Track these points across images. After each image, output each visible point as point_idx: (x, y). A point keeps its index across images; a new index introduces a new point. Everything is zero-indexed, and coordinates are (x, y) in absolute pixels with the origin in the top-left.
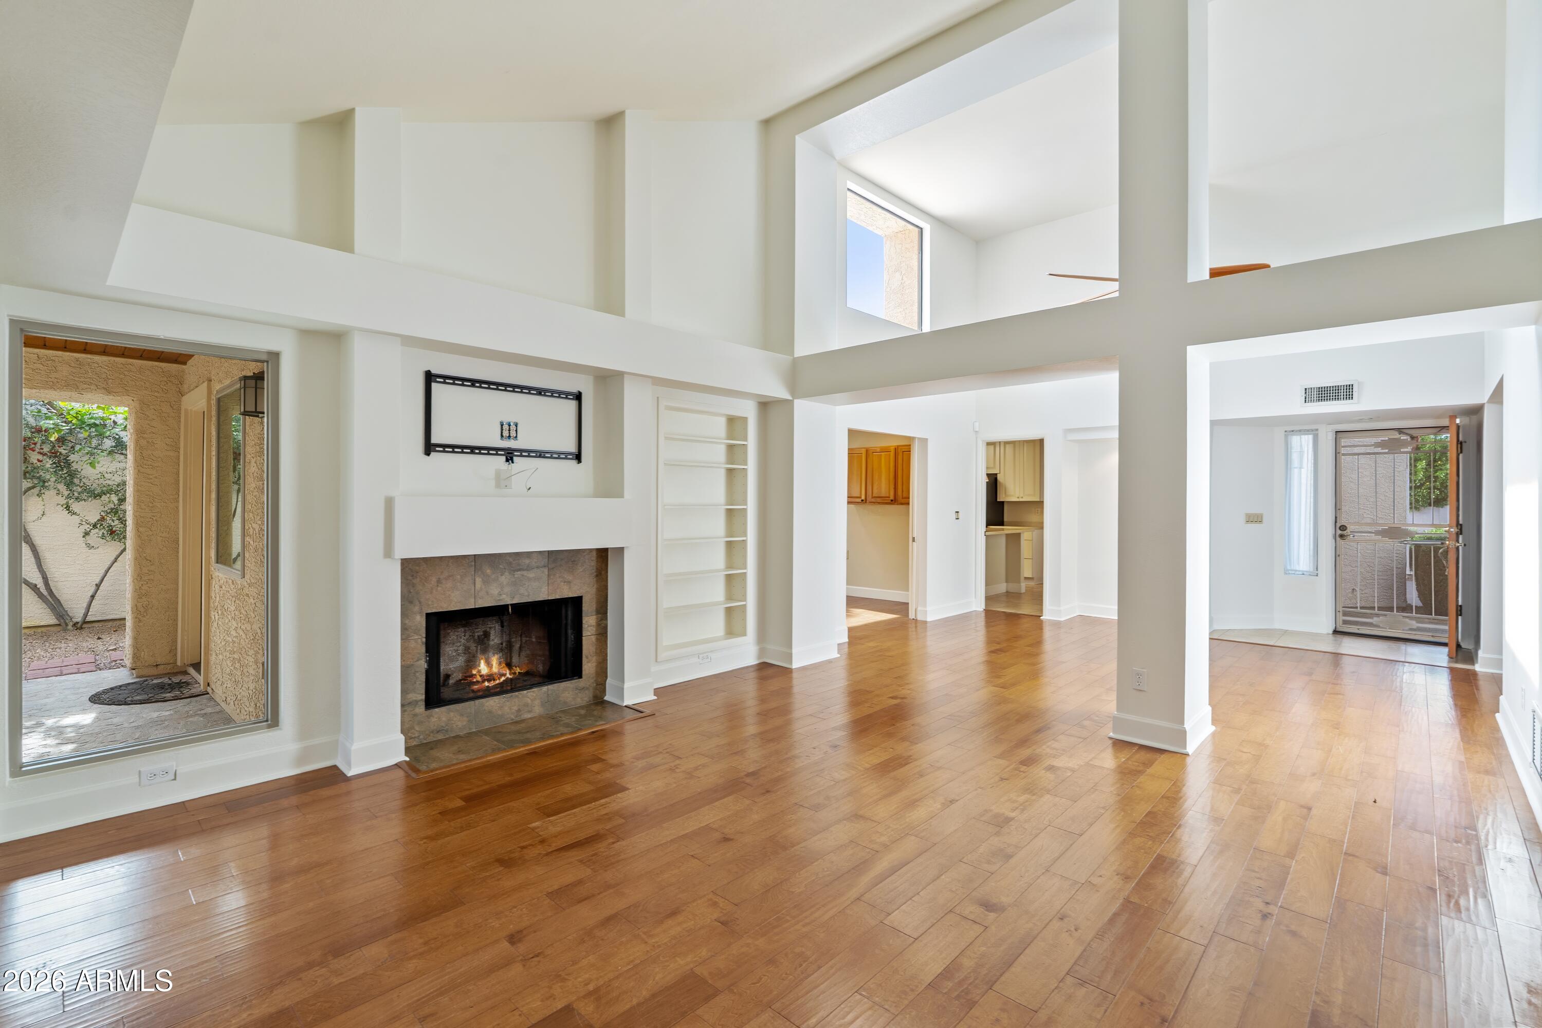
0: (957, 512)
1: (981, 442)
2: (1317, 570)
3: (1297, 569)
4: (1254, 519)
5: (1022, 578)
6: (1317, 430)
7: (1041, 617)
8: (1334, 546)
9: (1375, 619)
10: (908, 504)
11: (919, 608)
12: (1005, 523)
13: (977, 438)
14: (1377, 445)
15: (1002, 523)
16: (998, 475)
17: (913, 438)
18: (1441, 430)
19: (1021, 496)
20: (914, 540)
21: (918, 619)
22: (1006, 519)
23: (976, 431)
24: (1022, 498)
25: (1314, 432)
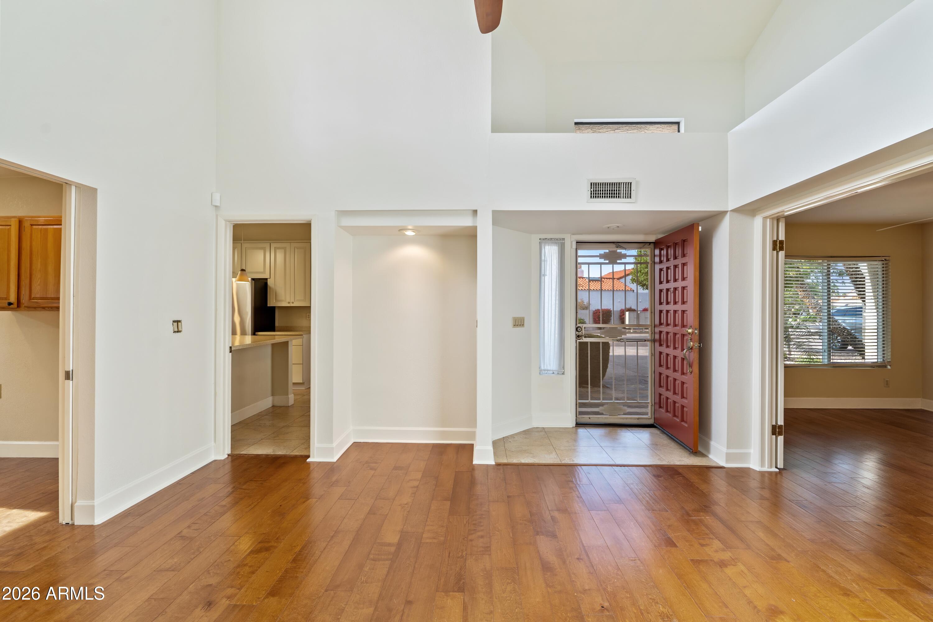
0: (178, 322)
1: (223, 222)
2: (564, 369)
3: (549, 369)
4: (519, 323)
5: (290, 384)
6: (564, 239)
7: (308, 460)
8: (575, 345)
9: (601, 408)
10: (58, 308)
11: (79, 503)
12: (276, 329)
13: (217, 216)
14: (601, 256)
15: (272, 328)
16: (268, 279)
17: (68, 184)
18: (644, 246)
19: (292, 300)
20: (68, 376)
21: (76, 523)
22: (277, 324)
23: (216, 206)
24: (293, 303)
25: (561, 241)
